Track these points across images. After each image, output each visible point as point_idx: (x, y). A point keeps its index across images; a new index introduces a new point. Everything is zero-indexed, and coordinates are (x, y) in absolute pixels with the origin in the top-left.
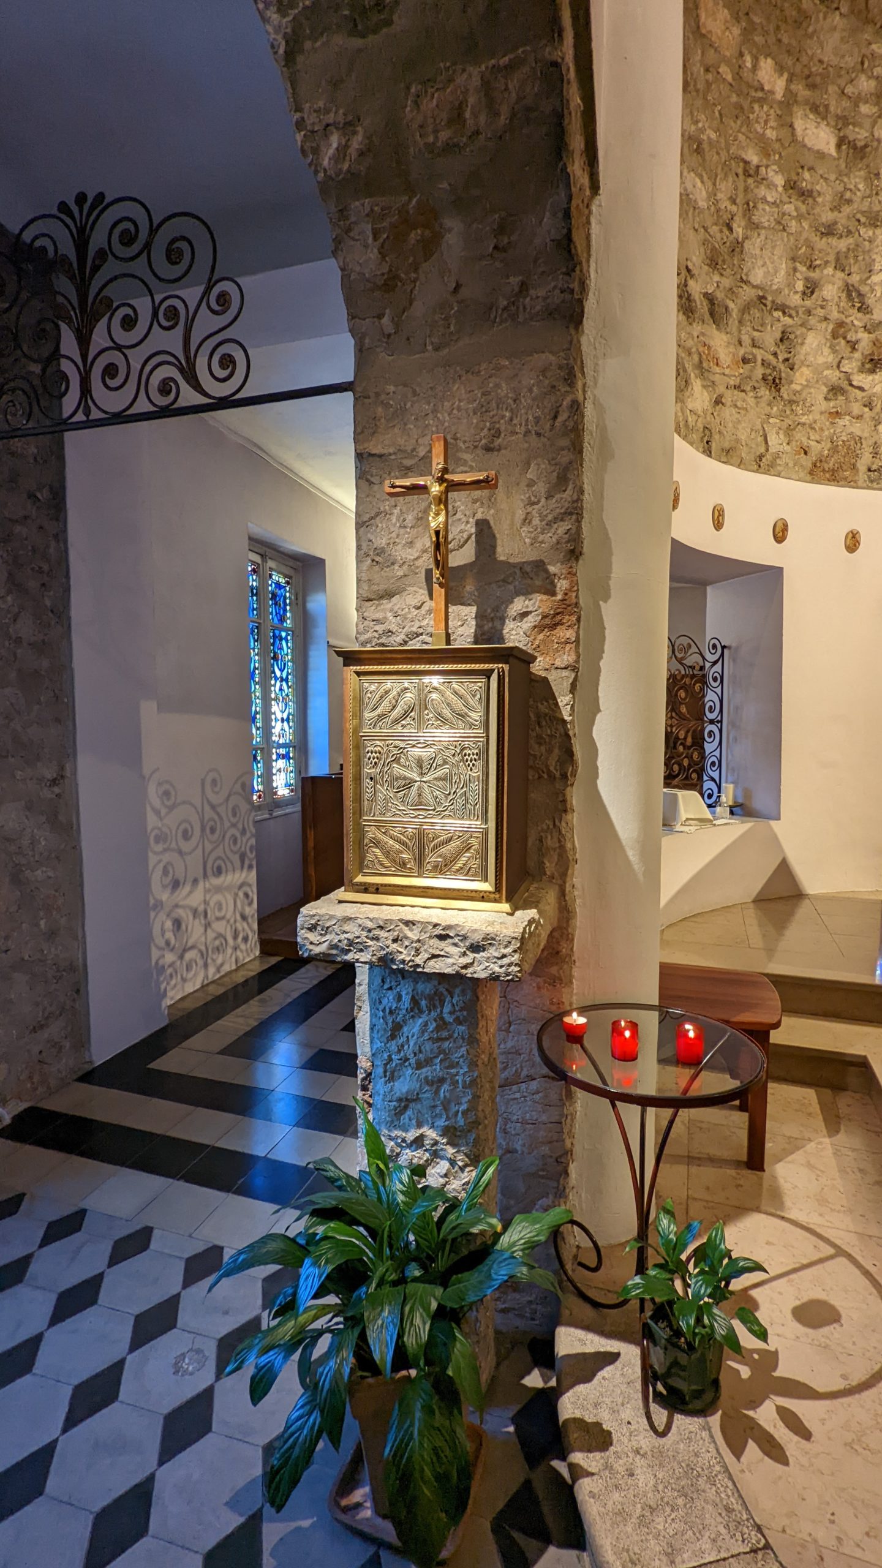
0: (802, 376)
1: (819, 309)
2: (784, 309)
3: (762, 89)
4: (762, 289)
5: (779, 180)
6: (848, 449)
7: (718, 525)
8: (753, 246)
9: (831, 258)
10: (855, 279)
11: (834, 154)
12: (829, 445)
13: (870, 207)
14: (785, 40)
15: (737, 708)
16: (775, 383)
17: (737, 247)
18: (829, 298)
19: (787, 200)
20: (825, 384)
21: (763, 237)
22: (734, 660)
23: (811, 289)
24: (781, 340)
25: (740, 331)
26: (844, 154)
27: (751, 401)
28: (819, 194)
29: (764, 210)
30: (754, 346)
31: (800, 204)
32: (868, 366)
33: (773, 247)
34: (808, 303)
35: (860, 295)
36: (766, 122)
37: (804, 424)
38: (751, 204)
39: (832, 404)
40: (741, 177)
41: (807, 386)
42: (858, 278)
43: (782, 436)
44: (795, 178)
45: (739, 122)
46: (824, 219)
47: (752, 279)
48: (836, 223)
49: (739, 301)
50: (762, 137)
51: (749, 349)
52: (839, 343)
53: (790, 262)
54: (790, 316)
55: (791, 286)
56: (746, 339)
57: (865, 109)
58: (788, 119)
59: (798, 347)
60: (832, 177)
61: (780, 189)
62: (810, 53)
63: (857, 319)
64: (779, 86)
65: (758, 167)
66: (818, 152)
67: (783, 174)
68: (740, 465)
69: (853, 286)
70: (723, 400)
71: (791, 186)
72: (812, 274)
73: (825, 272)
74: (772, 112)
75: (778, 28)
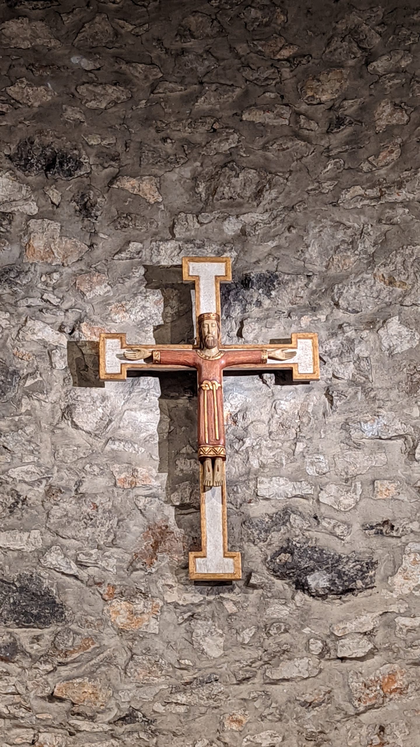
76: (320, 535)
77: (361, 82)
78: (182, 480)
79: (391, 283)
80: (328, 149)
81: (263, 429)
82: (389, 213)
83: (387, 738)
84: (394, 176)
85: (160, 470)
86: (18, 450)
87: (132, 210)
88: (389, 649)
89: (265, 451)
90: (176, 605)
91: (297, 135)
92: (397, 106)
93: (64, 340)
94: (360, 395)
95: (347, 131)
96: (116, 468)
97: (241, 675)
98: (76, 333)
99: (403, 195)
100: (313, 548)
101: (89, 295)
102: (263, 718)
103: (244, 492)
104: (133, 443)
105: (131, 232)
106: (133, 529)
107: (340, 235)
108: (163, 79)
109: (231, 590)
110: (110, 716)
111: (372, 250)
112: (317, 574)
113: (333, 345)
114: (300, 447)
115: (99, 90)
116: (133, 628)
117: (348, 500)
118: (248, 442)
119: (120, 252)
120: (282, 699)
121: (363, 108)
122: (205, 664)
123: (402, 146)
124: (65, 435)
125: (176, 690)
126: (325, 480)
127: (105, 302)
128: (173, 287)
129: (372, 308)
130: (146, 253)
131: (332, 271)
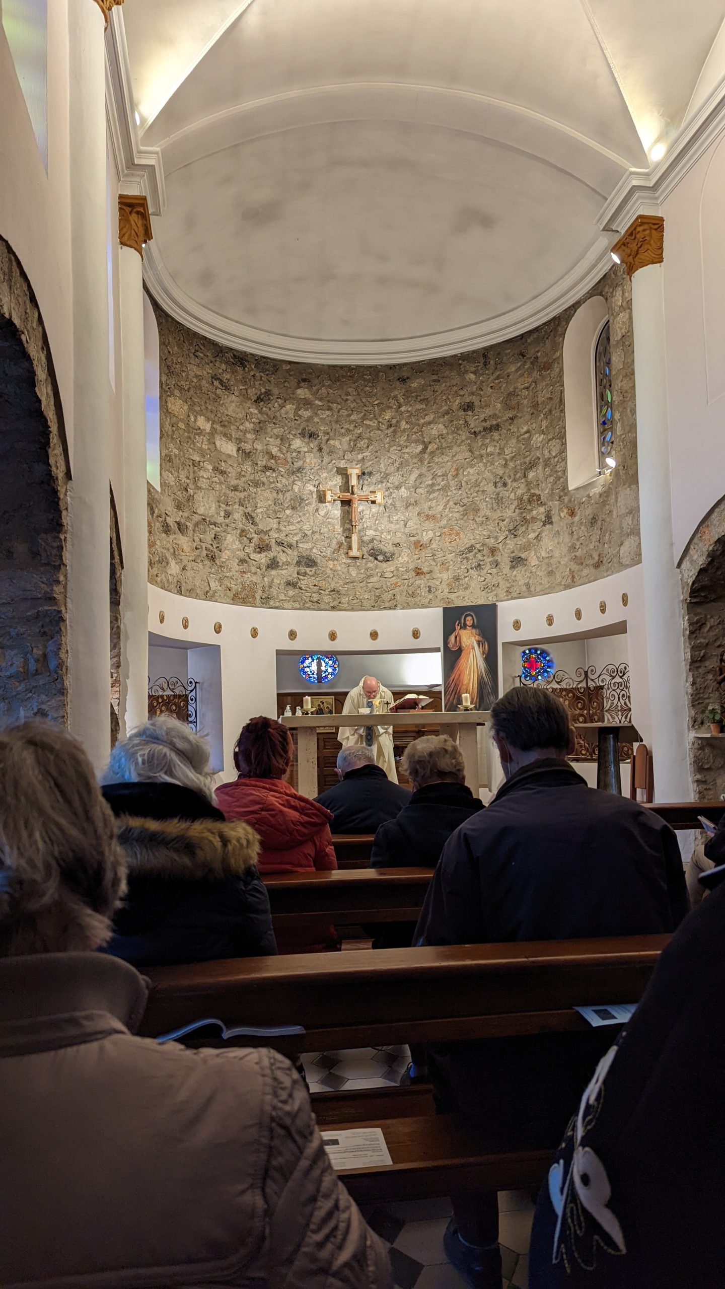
0: (225, 555)
1: (232, 524)
2: (215, 524)
3: (200, 429)
4: (204, 516)
5: (210, 467)
6: (251, 588)
7: (186, 627)
8: (199, 496)
9: (237, 500)
10: (249, 510)
11: (236, 456)
12: (241, 586)
13: (254, 478)
14: (210, 408)
15: (203, 715)
16: (213, 559)
17: (190, 499)
18: (237, 519)
19: (215, 475)
20: (238, 559)
21: (203, 493)
22: (202, 689)
23: (228, 515)
24: (215, 538)
25: (194, 535)
26: (240, 455)
27: (201, 567)
28: (229, 473)
29: (203, 481)
30: (201, 542)
31: (221, 477)
32: (258, 550)
33: (208, 497)
34: (227, 521)
35: (252, 517)
36: (202, 443)
37: (228, 577)
38: (197, 479)
39: (241, 567)
40: (192, 466)
41: (228, 559)
42: (251, 509)
43: (217, 583)
44: (217, 465)
45: (189, 444)
46: (232, 483)
47: (198, 511)
48: (238, 486)
49: (193, 522)
50: (201, 449)
51: (199, 543)
52: (243, 539)
53: (217, 504)
54: (218, 527)
55: (218, 514)
56: (196, 539)
57: (249, 436)
58: (213, 440)
59: (223, 541)
60: (235, 465)
61: (211, 471)
62: (222, 411)
63: (251, 528)
64: (207, 427)
65: (199, 462)
66: (228, 454)
67: (211, 464)
68: (197, 597)
69: (248, 513)
70: (186, 568)
71: (216, 469)
72: (228, 508)
73: (234, 507)
74: (205, 438)
75: (206, 402)
76: (381, 546)
78: (346, 530)
81: (367, 516)
83: (395, 597)
85: (341, 527)
86: (305, 521)
87: (333, 450)
88: (397, 576)
89: (368, 523)
90: (345, 563)
93: (315, 489)
94: (393, 508)
97: (361, 581)
98: (319, 488)
100: (379, 549)
103: (362, 534)
104: (334, 519)
105: (333, 457)
106: (334, 542)
109: (359, 560)
111: (398, 466)
112: (380, 556)
113: (387, 493)
114: (377, 522)
115: (323, 412)
116: (334, 568)
117: (389, 537)
118: (364, 520)
119: (329, 463)
120: (370, 587)
122: (351, 578)
124: (316, 517)
126: (383, 531)
127: (326, 478)
128: (344, 474)
129: (397, 483)
130: (337, 463)
131: (387, 472)
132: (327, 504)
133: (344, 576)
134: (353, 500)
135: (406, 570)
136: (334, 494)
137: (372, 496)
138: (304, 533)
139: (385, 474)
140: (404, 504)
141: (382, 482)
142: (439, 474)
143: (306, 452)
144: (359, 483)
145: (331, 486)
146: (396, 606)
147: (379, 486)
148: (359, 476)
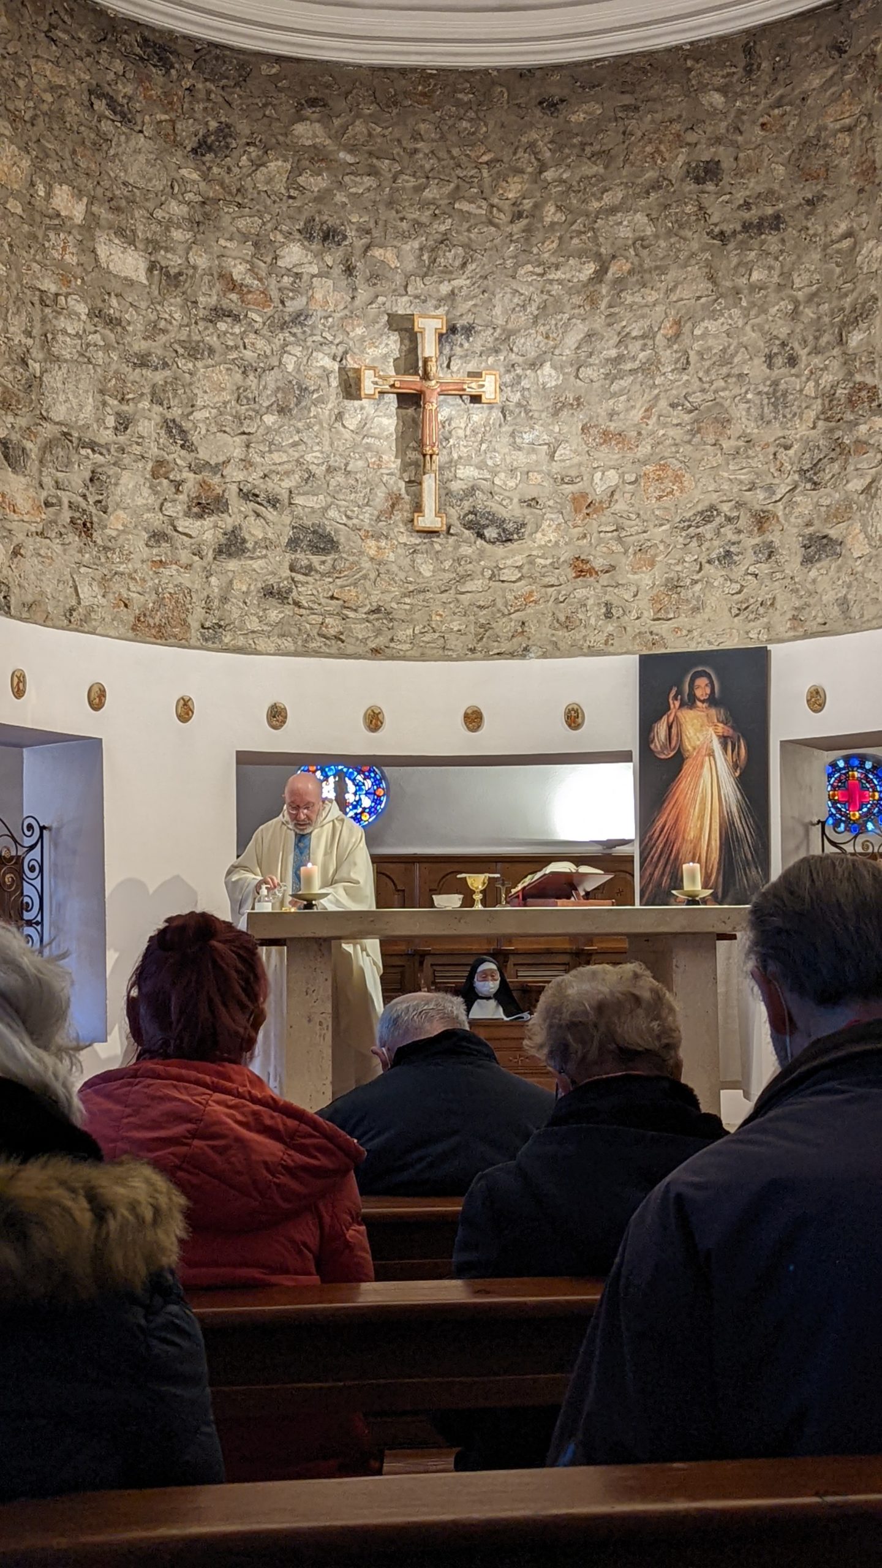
0: (116, 521)
1: (135, 446)
2: (93, 446)
3: (59, 215)
4: (66, 425)
5: (82, 309)
6: (177, 602)
7: (19, 692)
8: (55, 378)
9: (147, 390)
10: (176, 412)
11: (145, 282)
12: (154, 597)
13: (189, 336)
14: (83, 164)
15: (59, 905)
16: (86, 529)
17: (33, 384)
18: (146, 435)
19: (93, 329)
20: (145, 529)
21: (64, 371)
22: (56, 845)
23: (124, 424)
24: (91, 480)
25: (41, 472)
26: (156, 279)
27: (58, 549)
28: (129, 323)
29: (64, 342)
30: (58, 488)
31: (108, 332)
32: (195, 510)
33: (78, 381)
34: (121, 439)
35: (182, 432)
36: (64, 249)
37: (122, 574)
38: (49, 336)
39: (155, 551)
40: (37, 305)
41: (123, 531)
42: (180, 412)
43: (96, 588)
44: (100, 305)
45: (32, 251)
46: (136, 348)
47: (52, 415)
48: (149, 354)
49: (38, 440)
50: (60, 264)
51: (53, 491)
52: (160, 484)
53: (98, 396)
54: (101, 454)
55: (100, 421)
56: (48, 481)
57: (177, 235)
58: (90, 244)
59: (112, 488)
60: (143, 305)
61: (84, 317)
62: (112, 174)
63: (179, 457)
64: (78, 212)
65: (57, 295)
66: (126, 278)
67: (86, 303)
68: (47, 621)
69: (174, 421)
70: (22, 551)
71: (96, 314)
72: (125, 408)
73: (140, 405)
74: (70, 238)
75: (74, 152)
76: (493, 504)
77: (535, 186)
78: (410, 464)
79: (547, 337)
80: (511, 235)
81: (461, 433)
82: (548, 287)
83: (526, 629)
84: (553, 260)
85: (396, 457)
86: (309, 442)
87: (380, 272)
88: (530, 577)
89: (462, 448)
90: (405, 544)
91: (491, 223)
92: (559, 208)
93: (336, 366)
94: (523, 414)
95: (524, 222)
96: (369, 454)
97: (443, 588)
98: (344, 362)
99: (559, 275)
100: (489, 513)
101: (352, 334)
102: (454, 614)
103: (448, 474)
104: (380, 439)
105: (379, 288)
106: (379, 494)
107: (516, 300)
108: (401, 172)
109: (438, 537)
110: (366, 610)
111: (536, 313)
112: (490, 529)
113: (508, 378)
114: (484, 446)
115: (358, 179)
116: (379, 557)
117: (512, 484)
118: (452, 441)
119: (371, 303)
120: (467, 604)
121: (536, 206)
122: (420, 580)
123: (560, 238)
124: (338, 432)
125: (405, 595)
126: (498, 469)
127: (362, 339)
128: (406, 330)
129: (533, 354)
130: (388, 304)
131: (510, 326)
132: (365, 402)
133: (402, 575)
134: (428, 392)
135: (552, 564)
136: (380, 377)
137: (474, 385)
138: (308, 471)
139: (504, 330)
140: (550, 404)
141: (497, 351)
142: (634, 334)
143: (314, 276)
144: (441, 353)
145: (374, 360)
146: (526, 649)
147: (491, 360)
148: (441, 336)
